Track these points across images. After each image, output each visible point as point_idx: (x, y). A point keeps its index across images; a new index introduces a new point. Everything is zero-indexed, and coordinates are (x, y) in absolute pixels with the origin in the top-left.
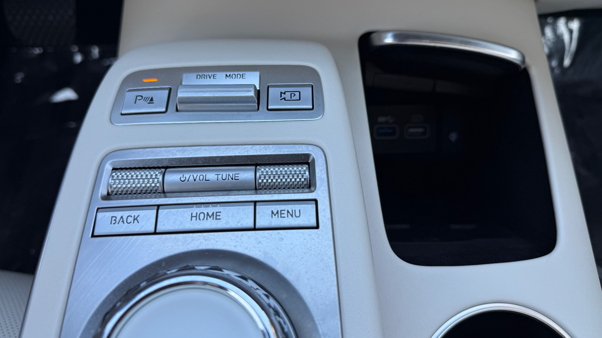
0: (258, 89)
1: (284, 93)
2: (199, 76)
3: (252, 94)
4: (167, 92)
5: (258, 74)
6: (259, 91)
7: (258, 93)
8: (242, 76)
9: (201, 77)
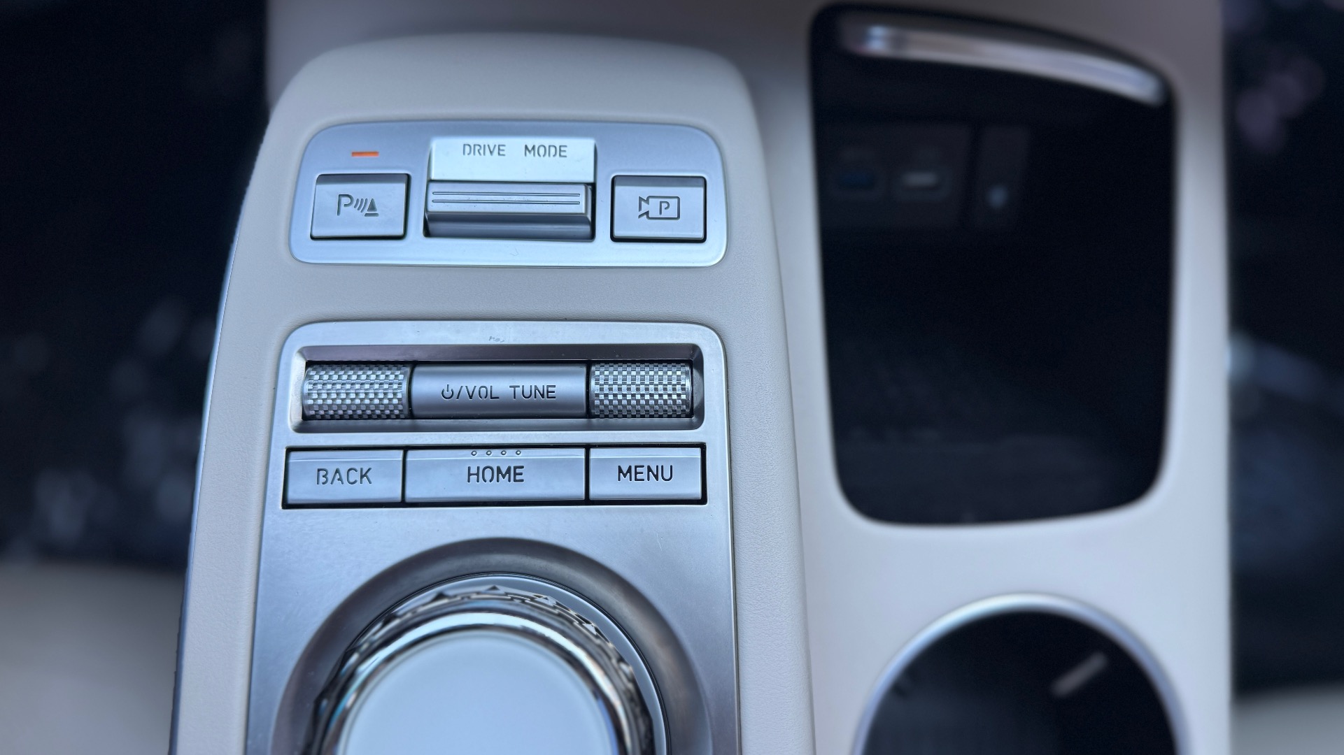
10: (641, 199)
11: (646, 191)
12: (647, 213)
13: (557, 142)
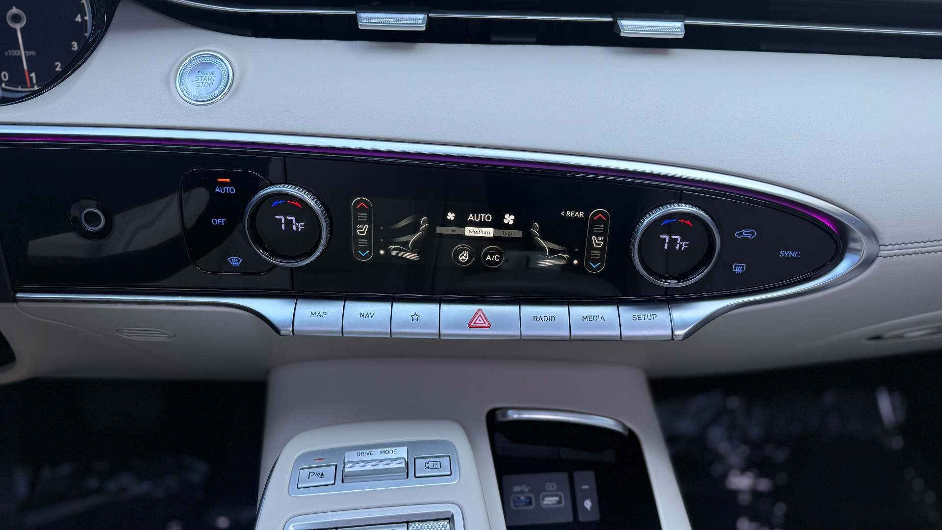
0: (407, 461)
1: (428, 463)
2: (359, 454)
3: (403, 465)
4: (335, 467)
5: (405, 448)
6: (407, 463)
7: (407, 464)
8: (394, 452)
9: (361, 454)
10: (425, 463)
11: (427, 460)
12: (428, 467)
13: (393, 449)
